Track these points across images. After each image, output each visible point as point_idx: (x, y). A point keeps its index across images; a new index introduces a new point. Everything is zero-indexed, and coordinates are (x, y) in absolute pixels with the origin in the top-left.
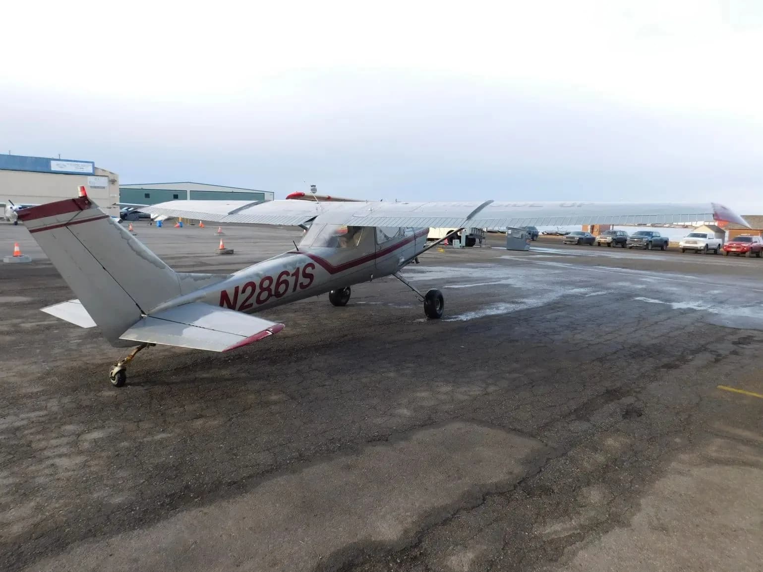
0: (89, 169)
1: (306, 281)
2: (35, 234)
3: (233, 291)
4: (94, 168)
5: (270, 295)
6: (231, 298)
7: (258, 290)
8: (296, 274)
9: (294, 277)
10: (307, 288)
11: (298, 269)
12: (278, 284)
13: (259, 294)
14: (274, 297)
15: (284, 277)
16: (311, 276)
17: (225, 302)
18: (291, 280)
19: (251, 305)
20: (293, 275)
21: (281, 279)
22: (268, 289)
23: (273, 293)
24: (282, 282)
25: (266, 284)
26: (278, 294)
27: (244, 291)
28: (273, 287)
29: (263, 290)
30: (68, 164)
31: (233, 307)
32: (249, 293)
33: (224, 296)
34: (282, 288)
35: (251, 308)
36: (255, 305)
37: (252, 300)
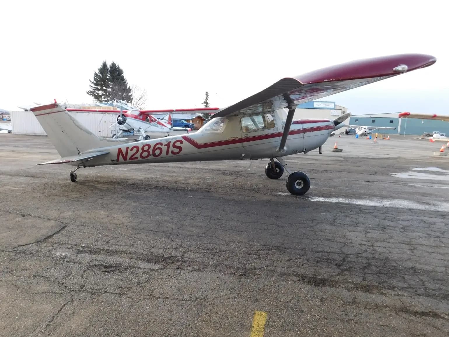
0: (332, 106)
1: (176, 150)
2: (38, 116)
3: (125, 149)
4: (335, 105)
5: (149, 155)
6: (124, 153)
7: (140, 151)
8: (168, 145)
9: (166, 147)
10: (178, 155)
11: (170, 143)
12: (154, 149)
13: (142, 153)
14: (152, 156)
15: (159, 146)
16: (180, 148)
17: (120, 154)
18: (164, 149)
19: (137, 158)
20: (165, 145)
21: (157, 147)
22: (148, 151)
23: (151, 153)
24: (158, 148)
25: (146, 148)
26: (154, 155)
27: (132, 150)
28: (151, 150)
29: (144, 151)
30: (322, 104)
31: (125, 158)
32: (135, 152)
33: (120, 151)
34: (157, 152)
35: (138, 160)
36: (140, 159)
37: (138, 155)
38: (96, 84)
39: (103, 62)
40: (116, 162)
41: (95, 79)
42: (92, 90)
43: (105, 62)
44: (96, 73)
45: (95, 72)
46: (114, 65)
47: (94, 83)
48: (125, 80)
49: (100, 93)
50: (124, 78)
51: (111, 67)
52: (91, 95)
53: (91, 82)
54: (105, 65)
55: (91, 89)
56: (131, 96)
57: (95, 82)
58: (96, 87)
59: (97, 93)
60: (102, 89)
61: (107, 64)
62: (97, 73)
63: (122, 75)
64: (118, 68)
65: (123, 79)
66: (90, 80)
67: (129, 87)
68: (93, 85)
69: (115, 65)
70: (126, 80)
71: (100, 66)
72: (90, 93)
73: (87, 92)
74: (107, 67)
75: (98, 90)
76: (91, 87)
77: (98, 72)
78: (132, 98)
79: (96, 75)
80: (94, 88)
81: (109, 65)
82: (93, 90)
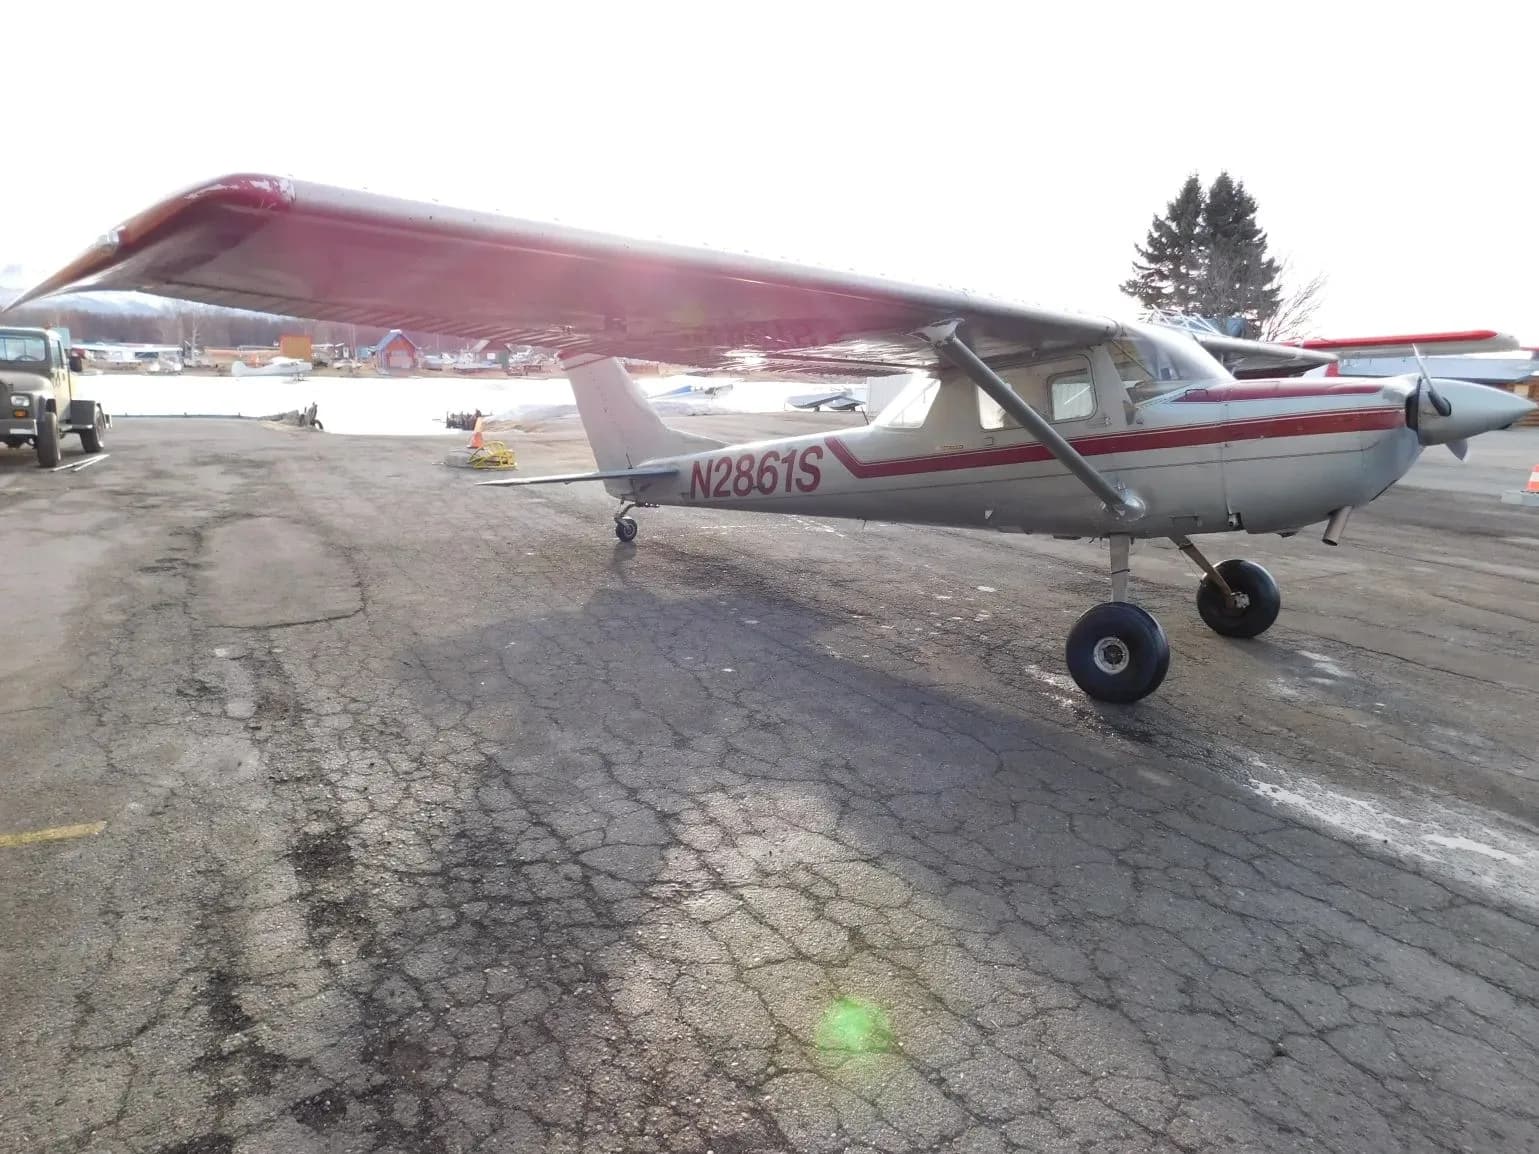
1: (807, 478)
3: (706, 465)
5: (751, 485)
6: (704, 473)
7: (734, 473)
8: (790, 460)
9: (787, 466)
10: (810, 493)
11: (794, 454)
12: (762, 471)
13: (737, 480)
14: (757, 489)
15: (771, 461)
16: (814, 471)
17: (697, 477)
18: (782, 470)
19: (728, 492)
20: (784, 461)
21: (766, 464)
22: (747, 474)
23: (754, 482)
24: (769, 469)
25: (745, 466)
26: (761, 488)
27: (717, 469)
28: (754, 473)
29: (742, 474)
31: (706, 488)
32: (724, 474)
33: (697, 470)
34: (767, 479)
35: (729, 498)
36: (734, 495)
37: (728, 486)
38: (1152, 258)
39: (1188, 179)
40: (689, 500)
41: (1152, 242)
42: (1138, 279)
43: (1194, 177)
44: (1157, 219)
45: (1156, 217)
46: (1224, 183)
47: (1147, 253)
48: (1260, 236)
49: (1168, 287)
50: (1258, 227)
51: (1214, 194)
52: (1133, 294)
53: (1139, 250)
54: (1192, 188)
55: (1136, 277)
56: (1274, 292)
57: (1150, 250)
58: (1153, 266)
59: (1154, 288)
60: (1175, 275)
61: (1199, 183)
62: (1162, 218)
63: (1252, 216)
64: (1240, 192)
65: (1250, 231)
66: (1137, 246)
67: (1271, 261)
68: (1144, 262)
69: (1231, 182)
70: (1265, 236)
71: (1174, 194)
72: (1131, 290)
73: (1120, 286)
74: (1197, 193)
75: (1163, 277)
76: (1136, 269)
77: (1163, 214)
78: (1279, 298)
79: (1159, 225)
80: (1147, 272)
81: (1207, 186)
82: (1143, 277)
